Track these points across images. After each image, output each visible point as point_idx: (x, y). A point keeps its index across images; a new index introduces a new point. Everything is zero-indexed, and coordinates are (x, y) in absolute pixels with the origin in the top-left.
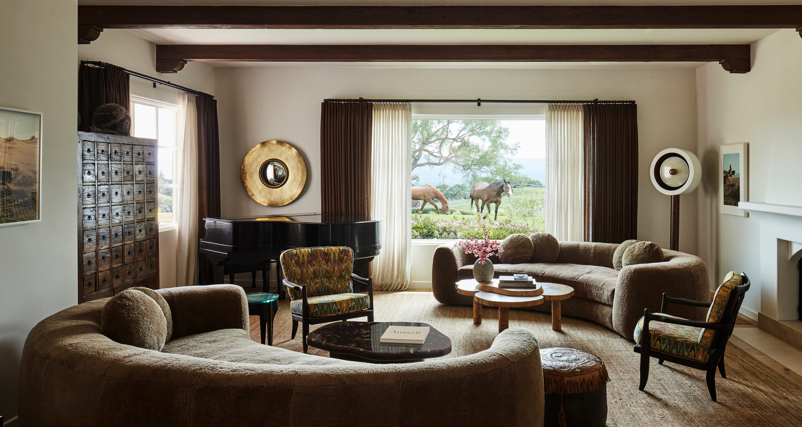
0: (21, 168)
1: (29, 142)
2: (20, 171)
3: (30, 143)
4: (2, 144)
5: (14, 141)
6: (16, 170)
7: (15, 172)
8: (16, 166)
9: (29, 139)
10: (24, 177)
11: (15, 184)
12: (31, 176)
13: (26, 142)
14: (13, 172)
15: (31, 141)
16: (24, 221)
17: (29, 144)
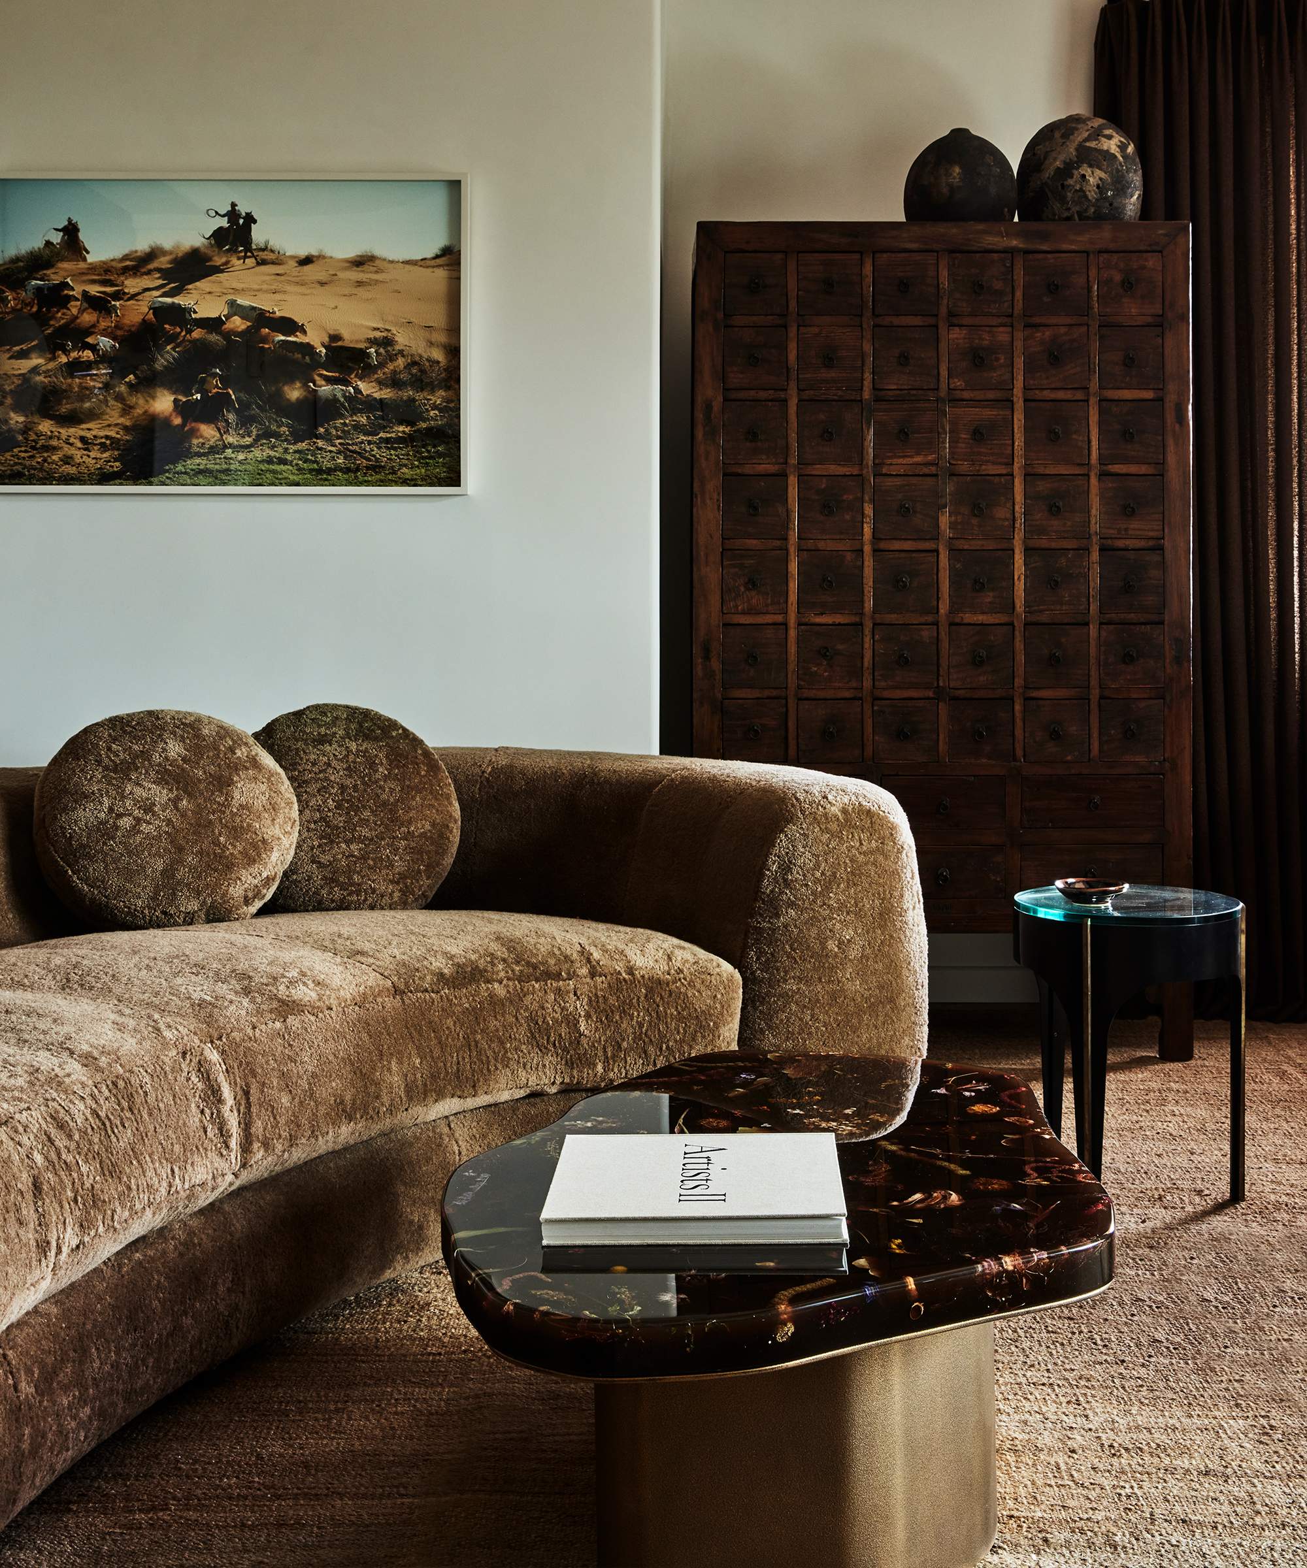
0: (402, 339)
1: (433, 263)
2: (397, 348)
3: (434, 267)
4: (336, 275)
5: (377, 263)
6: (387, 342)
7: (382, 350)
8: (384, 334)
9: (430, 255)
10: (414, 363)
11: (381, 383)
12: (440, 360)
13: (420, 263)
14: (373, 350)
15: (437, 260)
16: (415, 485)
17: (431, 270)
